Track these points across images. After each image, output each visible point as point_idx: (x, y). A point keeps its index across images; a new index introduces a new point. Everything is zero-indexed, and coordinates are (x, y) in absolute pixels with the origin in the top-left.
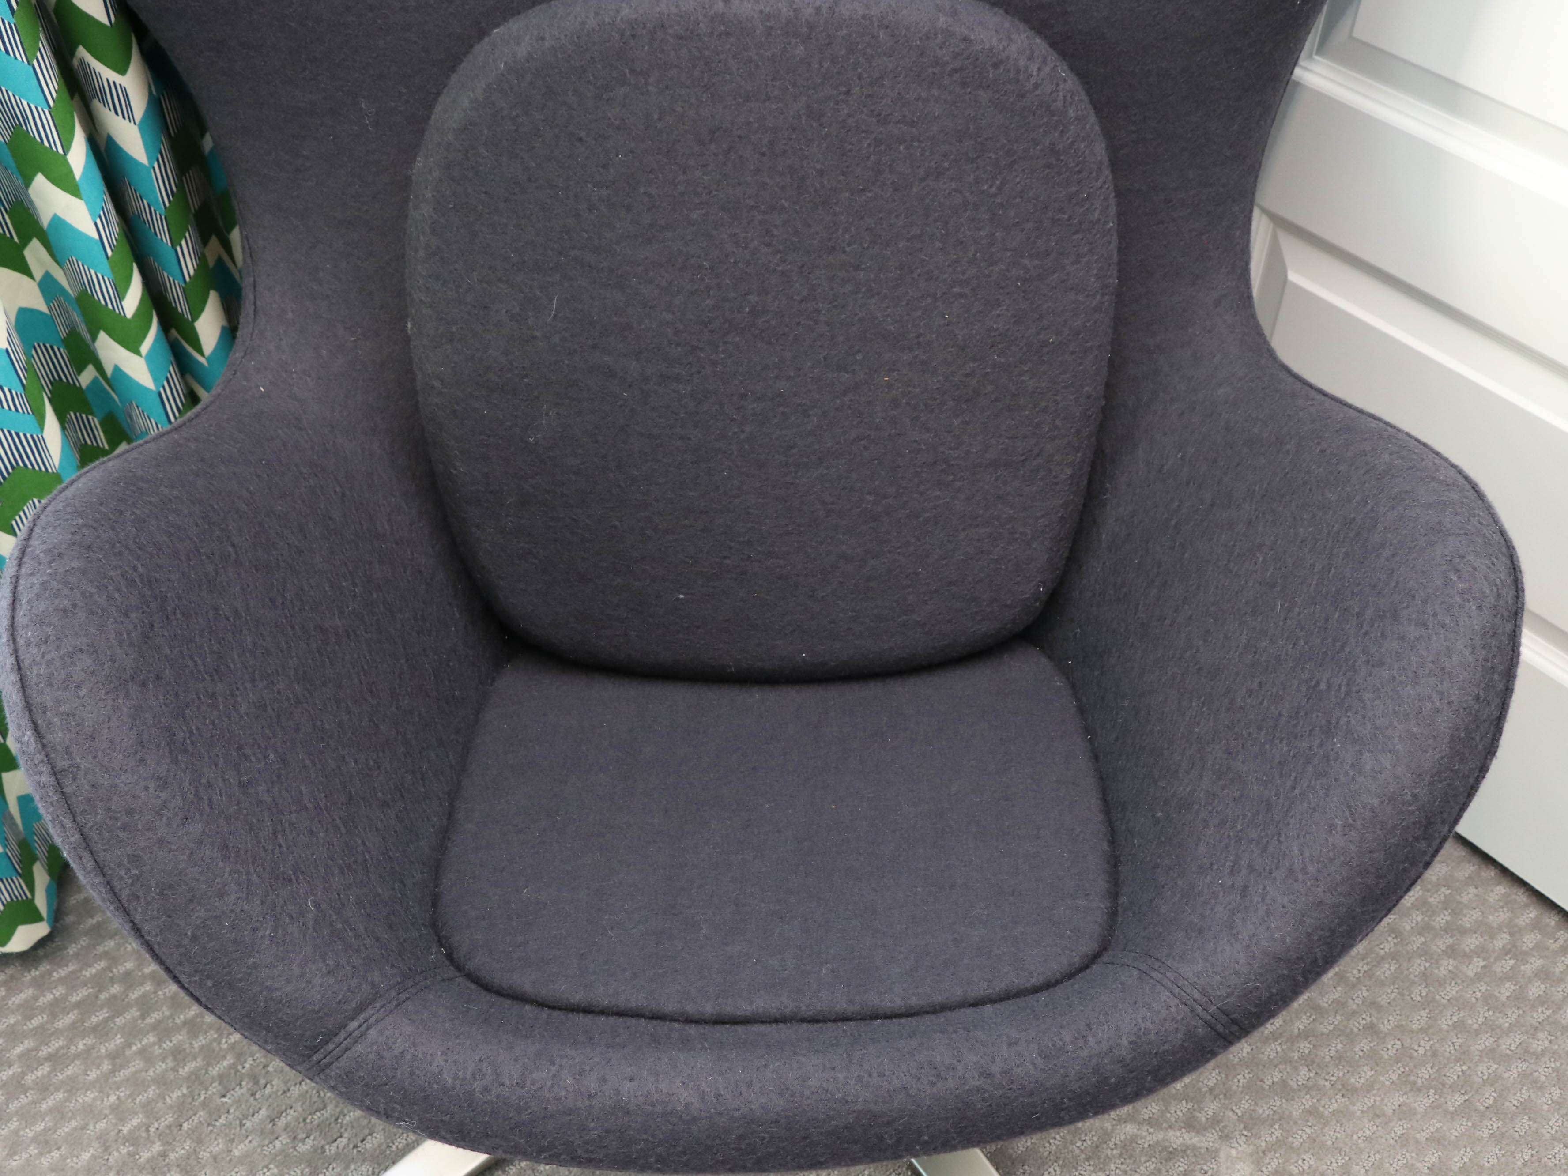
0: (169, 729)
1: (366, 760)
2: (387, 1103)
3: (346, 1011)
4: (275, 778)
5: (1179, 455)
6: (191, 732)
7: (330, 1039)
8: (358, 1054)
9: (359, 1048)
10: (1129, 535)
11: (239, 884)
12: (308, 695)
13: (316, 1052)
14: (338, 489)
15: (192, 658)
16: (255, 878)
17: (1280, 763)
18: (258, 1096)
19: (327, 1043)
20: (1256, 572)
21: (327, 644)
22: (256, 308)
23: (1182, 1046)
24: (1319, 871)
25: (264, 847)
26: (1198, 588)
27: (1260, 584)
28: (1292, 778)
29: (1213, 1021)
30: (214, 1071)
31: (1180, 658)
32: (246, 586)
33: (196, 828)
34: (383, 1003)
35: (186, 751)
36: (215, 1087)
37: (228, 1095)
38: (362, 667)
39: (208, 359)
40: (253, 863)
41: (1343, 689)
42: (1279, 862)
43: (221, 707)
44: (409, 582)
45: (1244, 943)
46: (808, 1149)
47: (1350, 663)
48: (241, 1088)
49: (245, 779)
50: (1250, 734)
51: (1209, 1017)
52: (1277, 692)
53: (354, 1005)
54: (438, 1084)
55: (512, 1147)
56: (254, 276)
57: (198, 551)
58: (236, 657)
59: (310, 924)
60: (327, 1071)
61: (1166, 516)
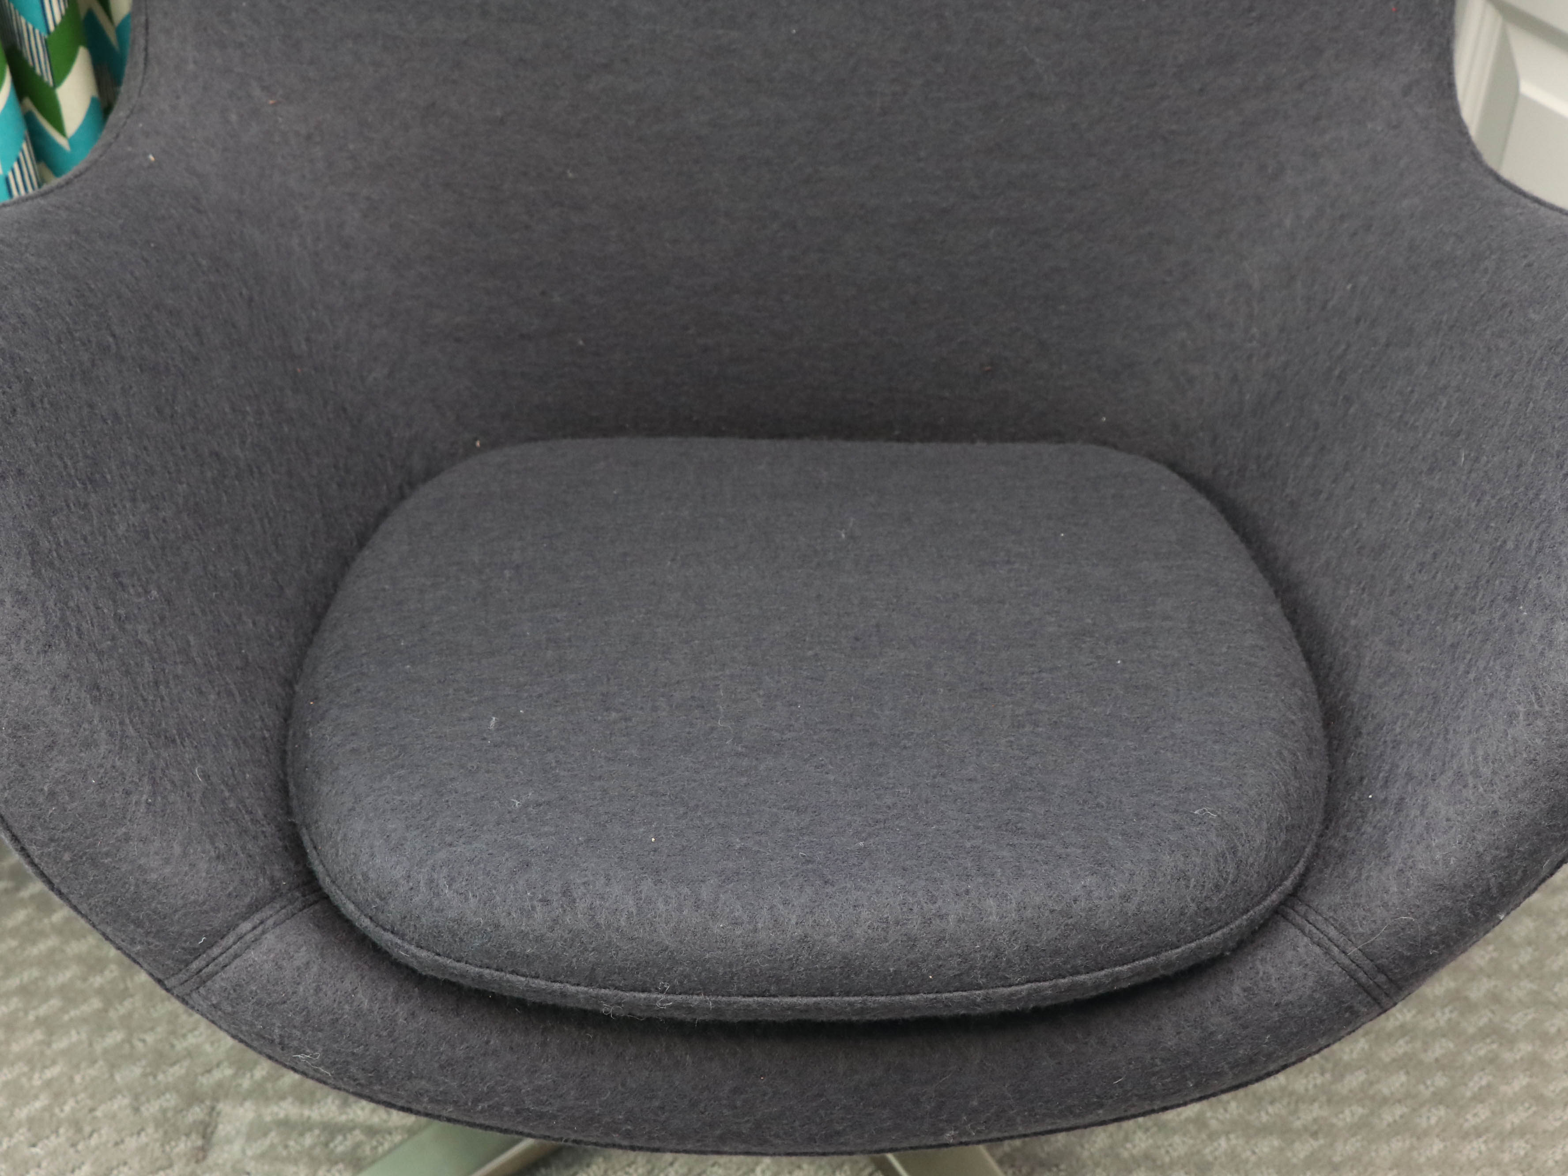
0: (32, 535)
1: (267, 625)
2: (283, 1027)
3: (237, 907)
4: (157, 620)
5: (1349, 287)
6: (58, 544)
7: (216, 942)
8: (251, 962)
9: (252, 955)
10: (1279, 393)
11: (111, 735)
12: (199, 532)
13: (196, 958)
14: (244, 291)
15: (61, 458)
16: (131, 731)
17: (1452, 645)
18: (80, 1147)
19: (212, 946)
20: (1437, 420)
21: (225, 477)
22: (147, 55)
23: (1311, 997)
24: (1494, 773)
25: (142, 696)
26: (1364, 448)
27: (1442, 434)
28: (1466, 661)
29: (1353, 966)
30: (22, 1113)
31: (1337, 539)
32: (127, 386)
33: (60, 659)
34: (283, 904)
35: (51, 564)
36: (22, 1134)
37: (40, 1145)
38: (267, 513)
39: (71, 141)
40: (129, 712)
41: (1535, 545)
42: (1444, 764)
43: (95, 522)
44: (329, 420)
45: (1397, 868)
46: (822, 1112)
47: (1545, 513)
48: (58, 1136)
49: (122, 611)
50: (1418, 617)
51: (1347, 962)
52: (1455, 561)
53: (247, 900)
54: (351, 1004)
55: (441, 1092)
56: (146, 15)
57: (71, 333)
58: (114, 467)
59: (197, 797)
60: (209, 983)
61: (1328, 364)
